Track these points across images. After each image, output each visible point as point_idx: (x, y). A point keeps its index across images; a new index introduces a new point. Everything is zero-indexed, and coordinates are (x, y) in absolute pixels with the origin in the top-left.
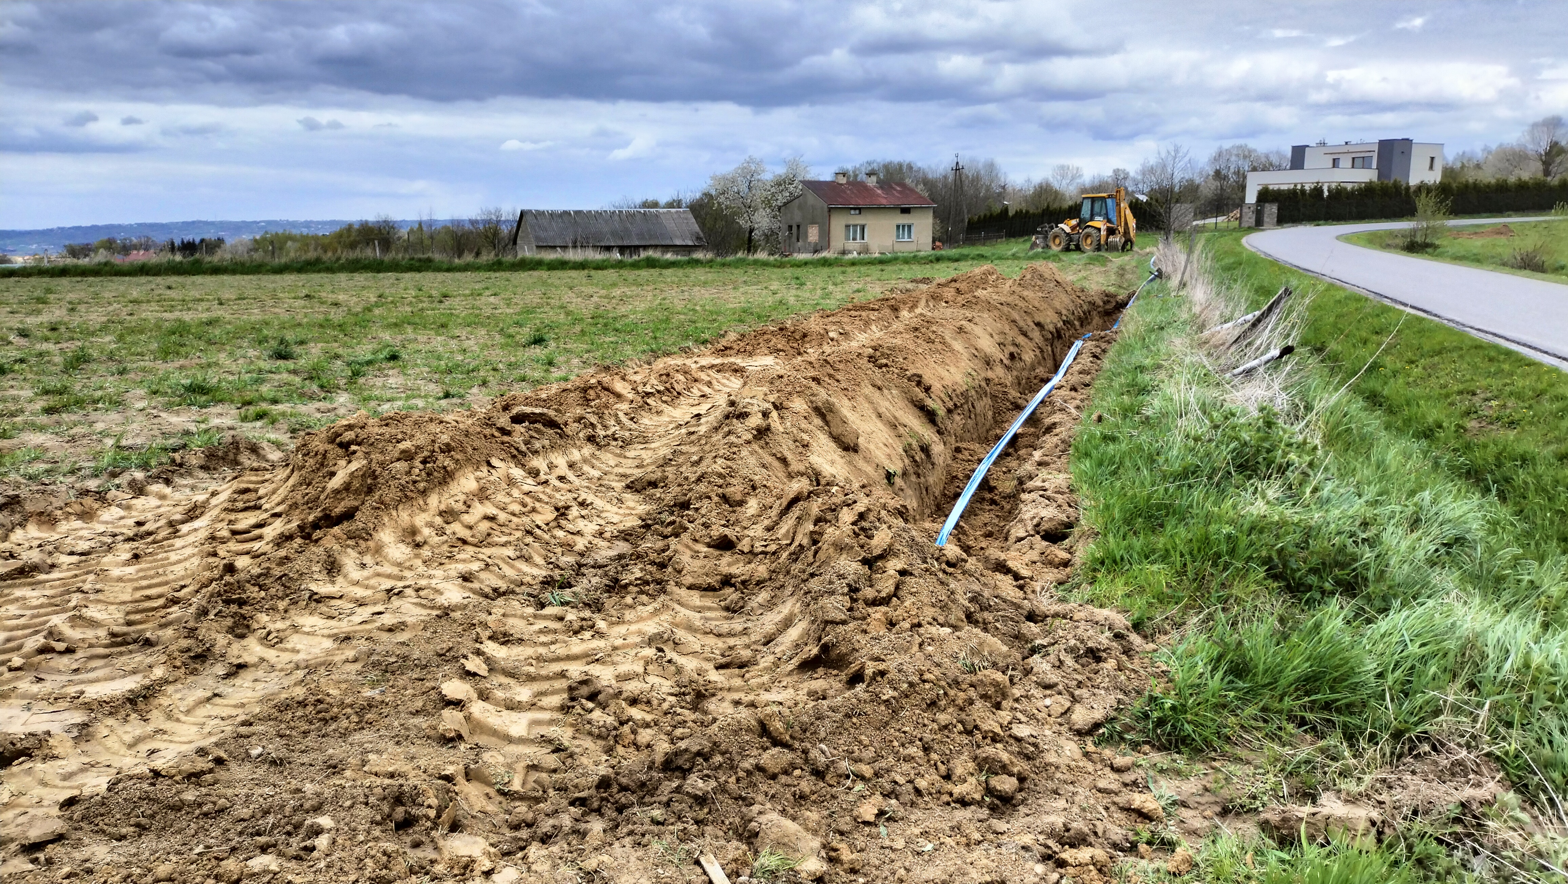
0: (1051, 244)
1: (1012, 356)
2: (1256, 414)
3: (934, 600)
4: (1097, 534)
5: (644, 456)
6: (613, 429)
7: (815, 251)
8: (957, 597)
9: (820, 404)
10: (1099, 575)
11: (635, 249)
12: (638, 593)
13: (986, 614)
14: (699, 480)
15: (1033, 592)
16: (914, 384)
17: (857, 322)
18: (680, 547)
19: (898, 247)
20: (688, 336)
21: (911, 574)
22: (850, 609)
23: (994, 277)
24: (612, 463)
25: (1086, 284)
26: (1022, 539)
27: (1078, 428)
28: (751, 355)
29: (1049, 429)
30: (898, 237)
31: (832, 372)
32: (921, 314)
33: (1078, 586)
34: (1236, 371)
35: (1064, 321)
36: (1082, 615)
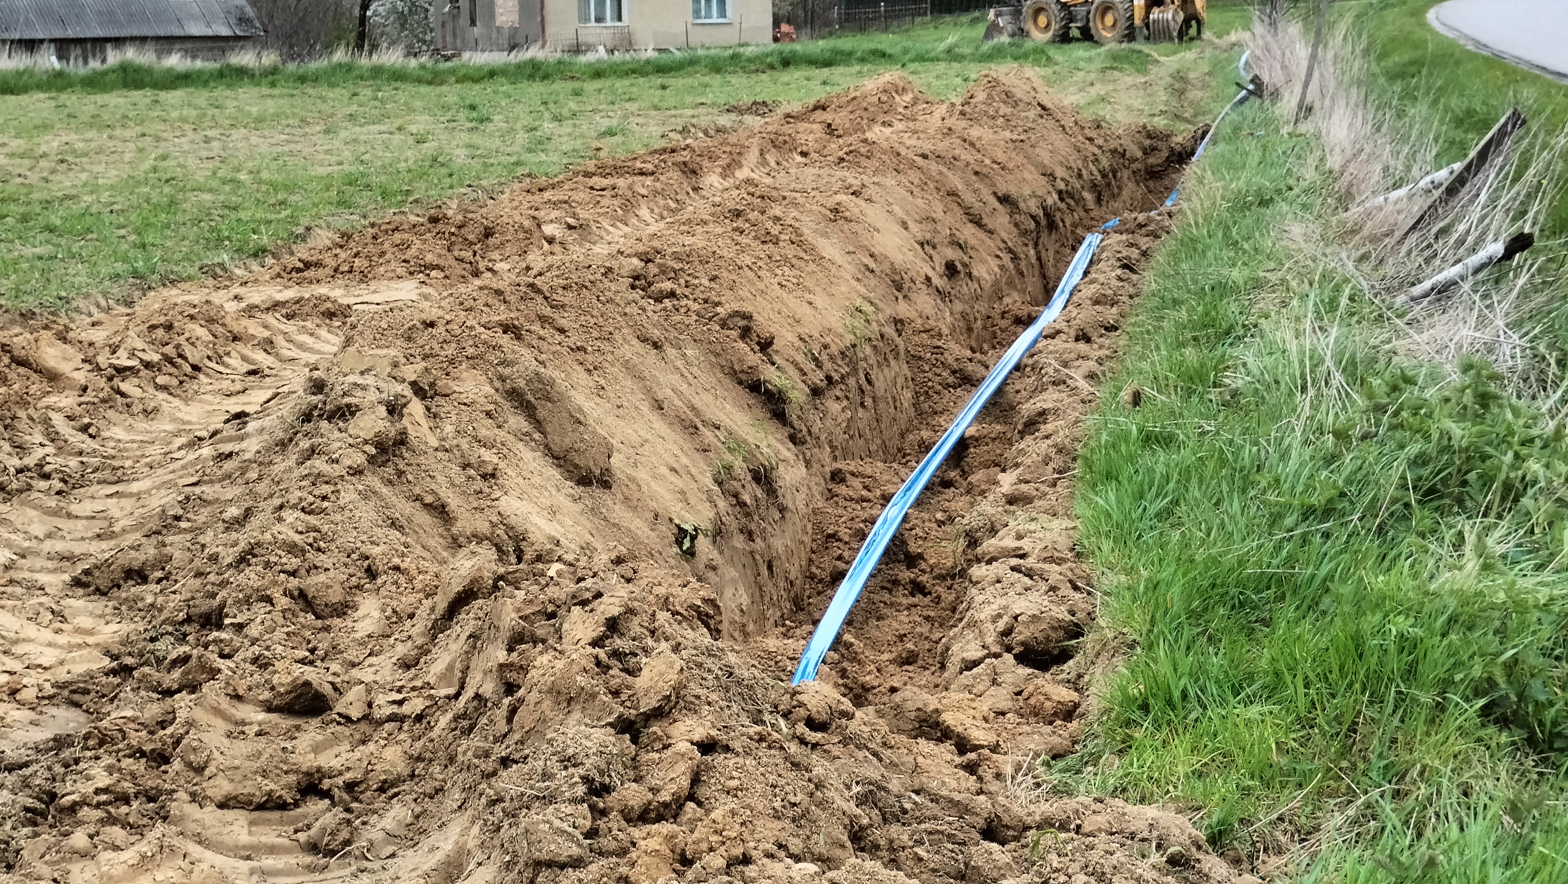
0: (1029, 26)
1: (951, 270)
2: (1456, 378)
3: (778, 804)
4: (1132, 645)
5: (115, 512)
6: (40, 453)
7: (512, 48)
8: (830, 794)
9: (522, 383)
10: (1138, 734)
11: (99, 44)
12: (102, 822)
13: (894, 830)
14: (242, 561)
15: (998, 776)
16: (734, 334)
17: (605, 202)
18: (199, 714)
19: (698, 37)
20: (220, 240)
21: (727, 749)
22: (592, 833)
23: (908, 98)
24: (39, 530)
25: (1105, 112)
26: (975, 663)
27: (1091, 420)
28: (364, 278)
29: (1031, 425)
30: (697, 13)
31: (547, 311)
32: (749, 181)
33: (1095, 759)
34: (1417, 290)
35: (1060, 192)
36: (1101, 820)
